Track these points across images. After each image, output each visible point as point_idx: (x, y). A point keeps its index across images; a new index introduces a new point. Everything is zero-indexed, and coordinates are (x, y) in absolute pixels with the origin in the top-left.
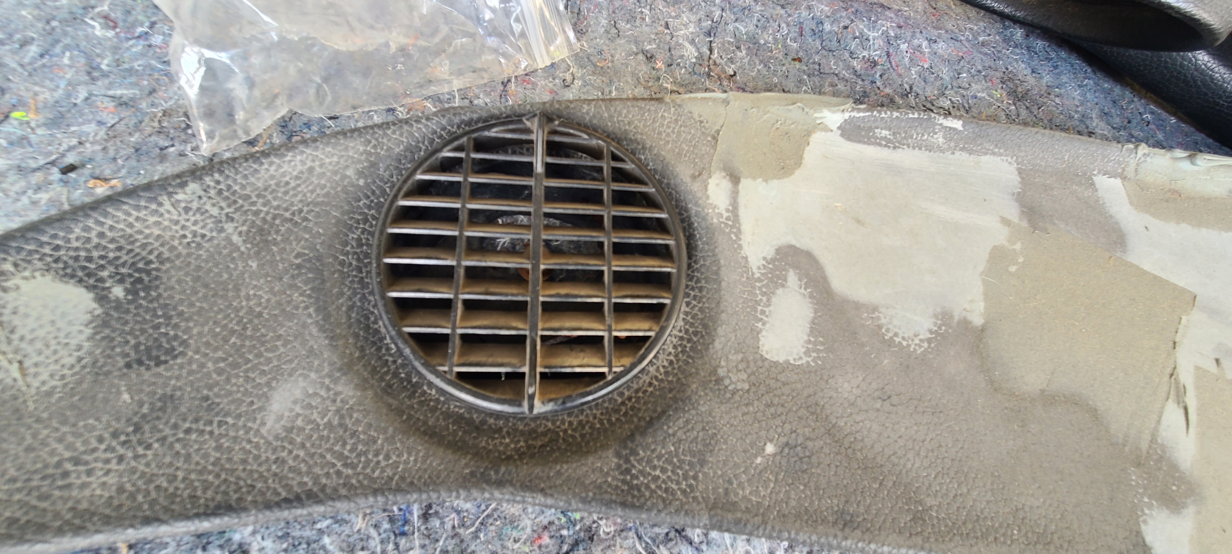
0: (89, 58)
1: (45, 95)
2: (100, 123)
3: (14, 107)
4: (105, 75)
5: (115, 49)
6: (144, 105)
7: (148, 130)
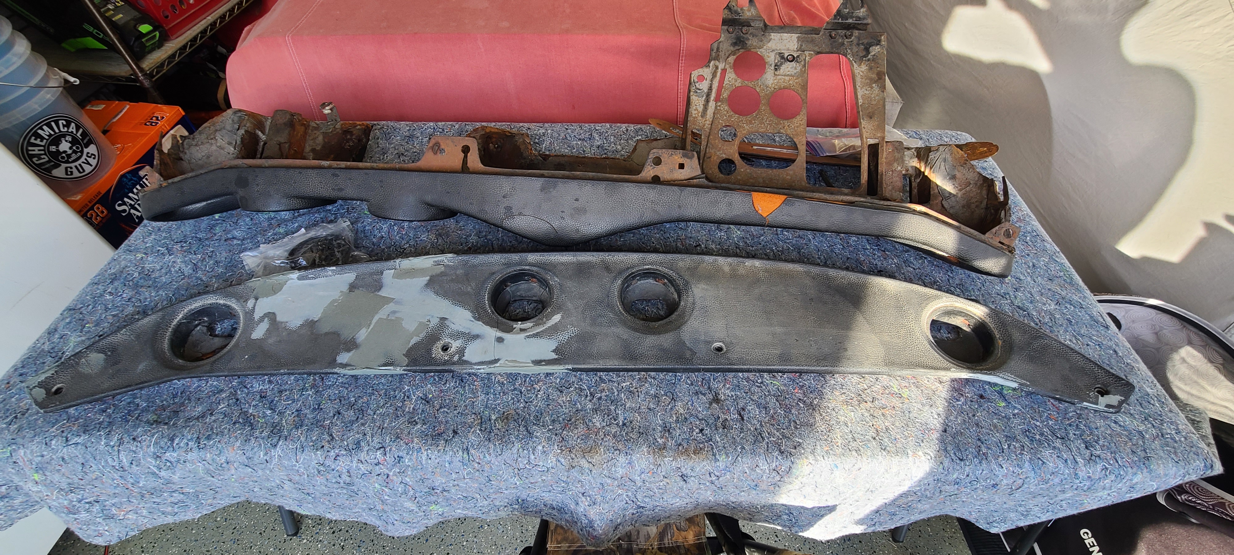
0: (105, 305)
1: (94, 319)
2: (108, 323)
3: (86, 324)
4: (110, 309)
5: (113, 301)
6: (120, 315)
7: (121, 321)
